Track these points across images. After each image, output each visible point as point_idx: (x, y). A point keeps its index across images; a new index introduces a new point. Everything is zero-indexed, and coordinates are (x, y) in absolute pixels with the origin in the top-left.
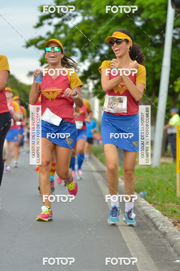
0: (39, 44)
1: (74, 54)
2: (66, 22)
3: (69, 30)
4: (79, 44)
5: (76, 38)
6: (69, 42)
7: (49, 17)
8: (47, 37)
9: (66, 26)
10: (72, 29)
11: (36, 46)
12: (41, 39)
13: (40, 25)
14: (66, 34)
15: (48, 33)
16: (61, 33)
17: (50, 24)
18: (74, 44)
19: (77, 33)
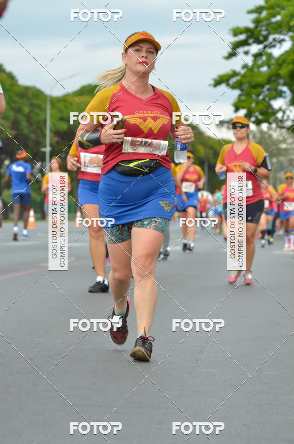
0: (232, 81)
1: (280, 94)
2: (269, 50)
3: (273, 61)
4: (287, 80)
5: (284, 71)
6: (273, 78)
7: (244, 43)
8: (243, 72)
9: (270, 56)
10: (278, 59)
11: (228, 85)
12: (235, 74)
13: (232, 55)
14: (269, 67)
15: (245, 66)
16: (261, 66)
17: (246, 53)
18: (281, 81)
19: (285, 65)
